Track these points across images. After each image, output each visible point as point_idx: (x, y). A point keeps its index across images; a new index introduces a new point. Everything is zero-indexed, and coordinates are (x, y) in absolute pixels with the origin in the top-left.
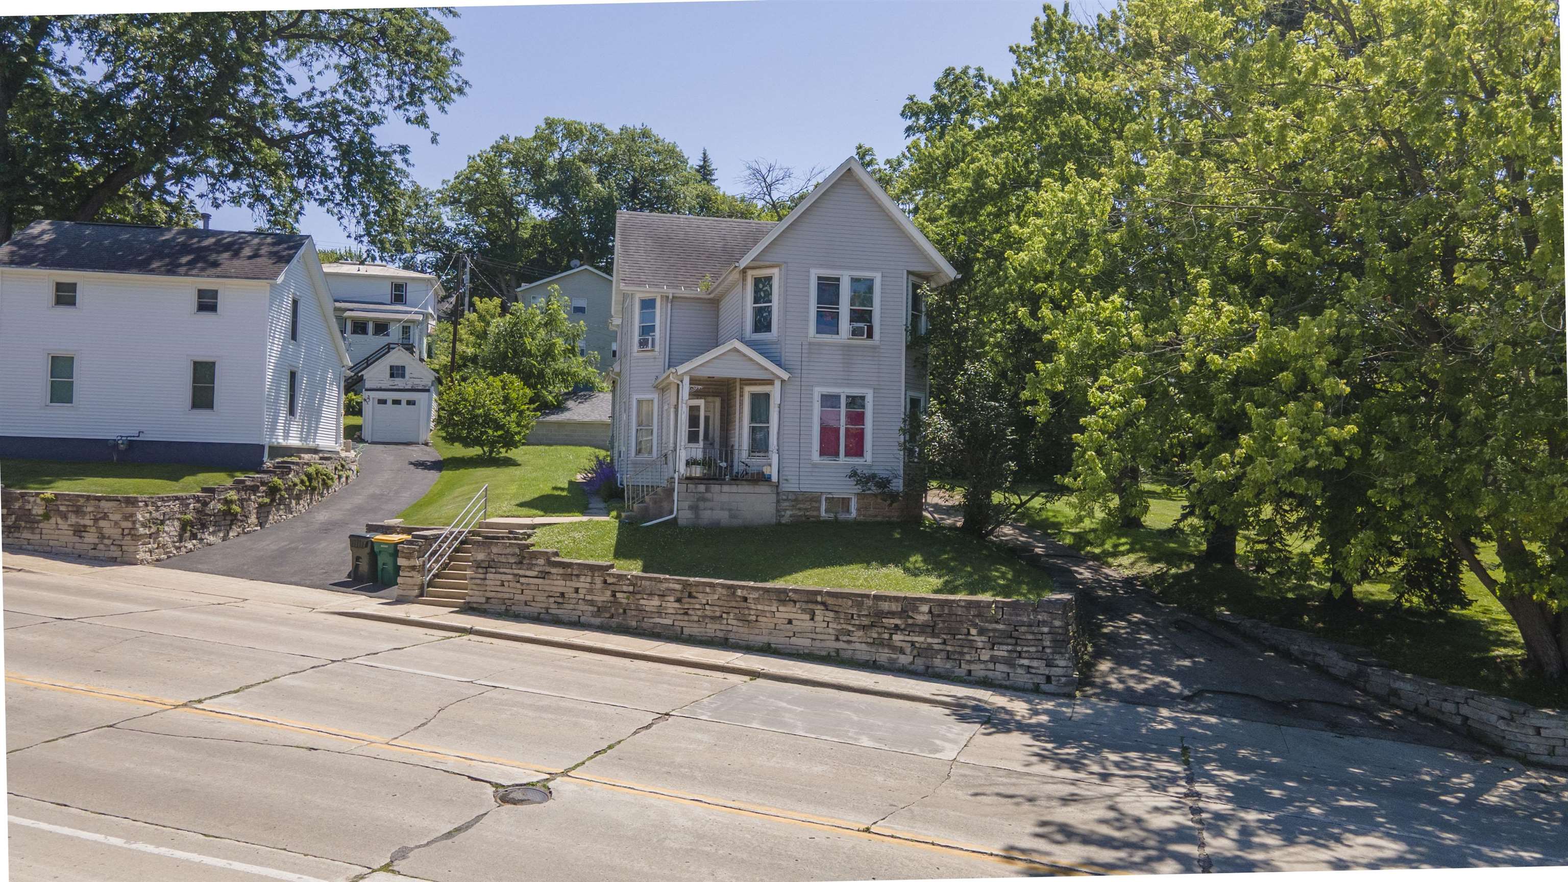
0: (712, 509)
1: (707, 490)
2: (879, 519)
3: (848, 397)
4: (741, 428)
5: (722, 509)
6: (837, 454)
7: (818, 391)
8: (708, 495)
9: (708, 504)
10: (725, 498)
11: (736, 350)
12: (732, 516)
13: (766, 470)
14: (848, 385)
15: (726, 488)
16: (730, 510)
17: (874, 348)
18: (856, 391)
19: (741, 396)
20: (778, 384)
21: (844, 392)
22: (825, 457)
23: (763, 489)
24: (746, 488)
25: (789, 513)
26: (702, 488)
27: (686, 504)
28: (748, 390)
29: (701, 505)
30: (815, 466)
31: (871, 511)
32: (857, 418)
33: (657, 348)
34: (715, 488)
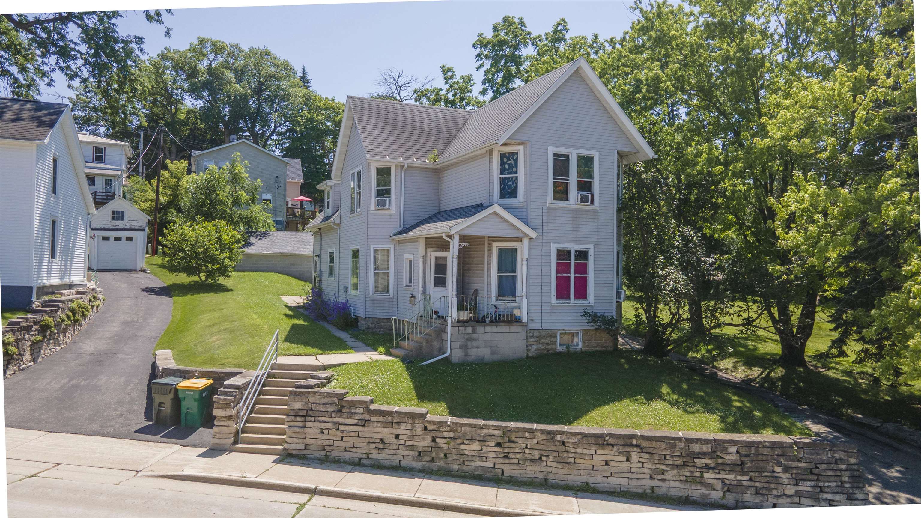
0: (478, 347)
1: (474, 332)
2: (598, 349)
3: (576, 251)
4: (489, 276)
5: (486, 347)
6: (568, 298)
7: (555, 247)
8: (475, 336)
9: (475, 344)
10: (488, 337)
11: (495, 213)
12: (493, 353)
13: (516, 312)
14: (576, 242)
15: (488, 329)
16: (491, 347)
17: (595, 212)
18: (582, 247)
19: (490, 250)
20: (526, 241)
21: (573, 247)
22: (560, 301)
23: (515, 328)
24: (503, 328)
25: (535, 347)
26: (470, 330)
27: (458, 344)
28: (496, 246)
29: (469, 343)
30: (553, 308)
31: (593, 343)
32: (582, 269)
33: (393, 207)
34: (480, 330)
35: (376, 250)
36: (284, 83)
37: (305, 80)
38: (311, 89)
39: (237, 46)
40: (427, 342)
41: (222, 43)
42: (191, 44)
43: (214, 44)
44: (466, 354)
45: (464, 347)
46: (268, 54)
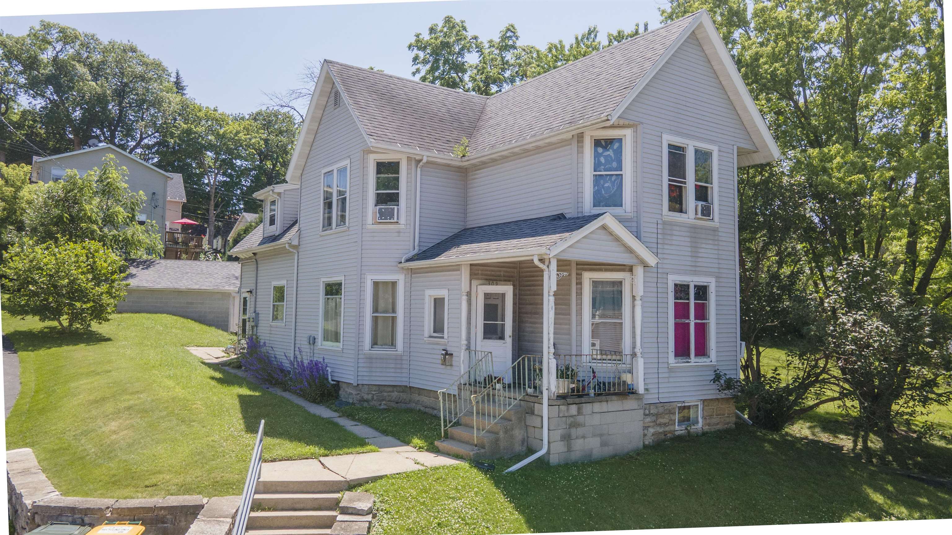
0: (584, 437)
1: (579, 412)
2: (720, 427)
3: (695, 286)
4: (580, 323)
5: (594, 436)
6: (688, 355)
7: (673, 279)
10: (596, 420)
11: (604, 227)
12: (604, 444)
13: (627, 378)
14: (695, 273)
15: (597, 407)
16: (601, 435)
17: (715, 230)
18: (701, 280)
19: (579, 283)
20: (639, 271)
21: (693, 280)
22: (680, 359)
23: (630, 403)
24: (615, 404)
25: (651, 430)
28: (588, 277)
29: (573, 431)
30: (671, 370)
31: (715, 420)
32: (701, 312)
33: (402, 220)
34: (587, 408)
35: (376, 284)
36: (154, 86)
37: (179, 86)
38: (188, 96)
39: (93, 36)
40: (506, 431)
41: (73, 30)
42: (32, 28)
43: (62, 31)
44: (569, 450)
45: (567, 438)
46: (133, 50)
